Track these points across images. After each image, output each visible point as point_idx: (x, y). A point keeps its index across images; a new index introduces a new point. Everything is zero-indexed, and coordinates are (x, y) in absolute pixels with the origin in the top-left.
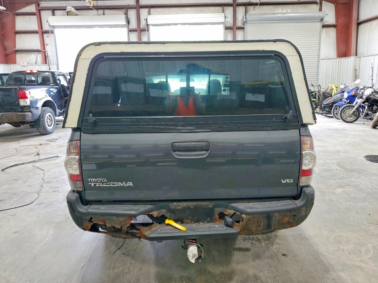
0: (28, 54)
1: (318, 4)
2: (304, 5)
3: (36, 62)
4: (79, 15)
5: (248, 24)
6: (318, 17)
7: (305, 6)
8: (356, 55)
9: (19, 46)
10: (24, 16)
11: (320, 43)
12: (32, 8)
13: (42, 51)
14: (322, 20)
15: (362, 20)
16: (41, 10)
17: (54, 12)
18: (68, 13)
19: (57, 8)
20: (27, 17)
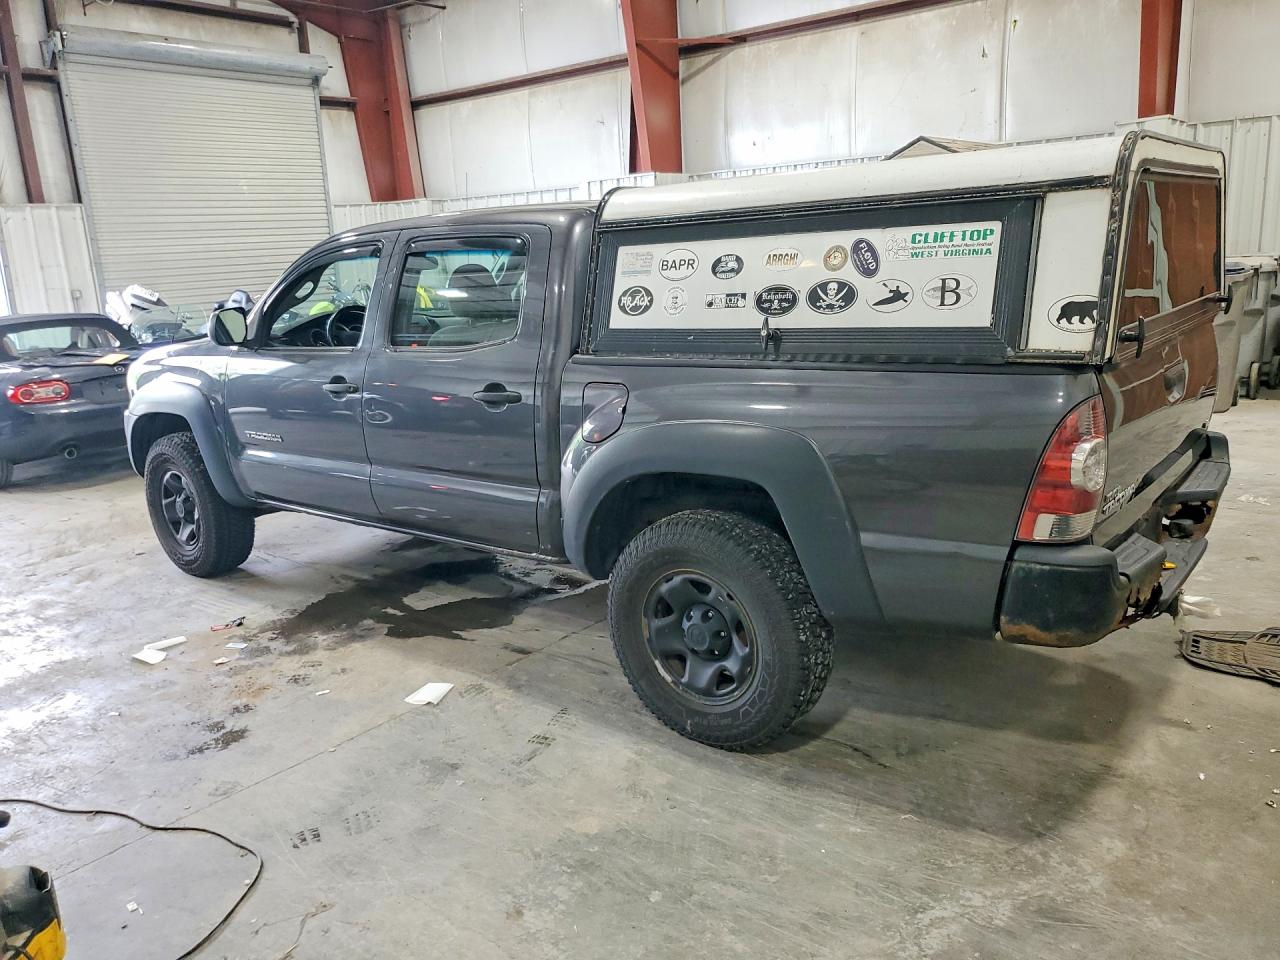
1: (292, 31)
2: (253, 25)
5: (70, 66)
6: (309, 73)
7: (257, 28)
8: (425, 196)
11: (322, 154)
14: (316, 81)
15: (420, 95)
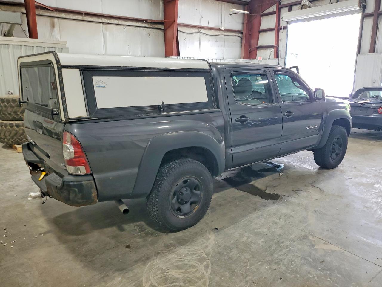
0: (266, 49)
3: (270, 56)
4: (312, 6)
9: (260, 43)
10: (268, 16)
12: (274, 8)
13: (275, 47)
16: (281, 8)
17: (291, 7)
18: (303, 6)
19: (293, 4)
20: (270, 16)
